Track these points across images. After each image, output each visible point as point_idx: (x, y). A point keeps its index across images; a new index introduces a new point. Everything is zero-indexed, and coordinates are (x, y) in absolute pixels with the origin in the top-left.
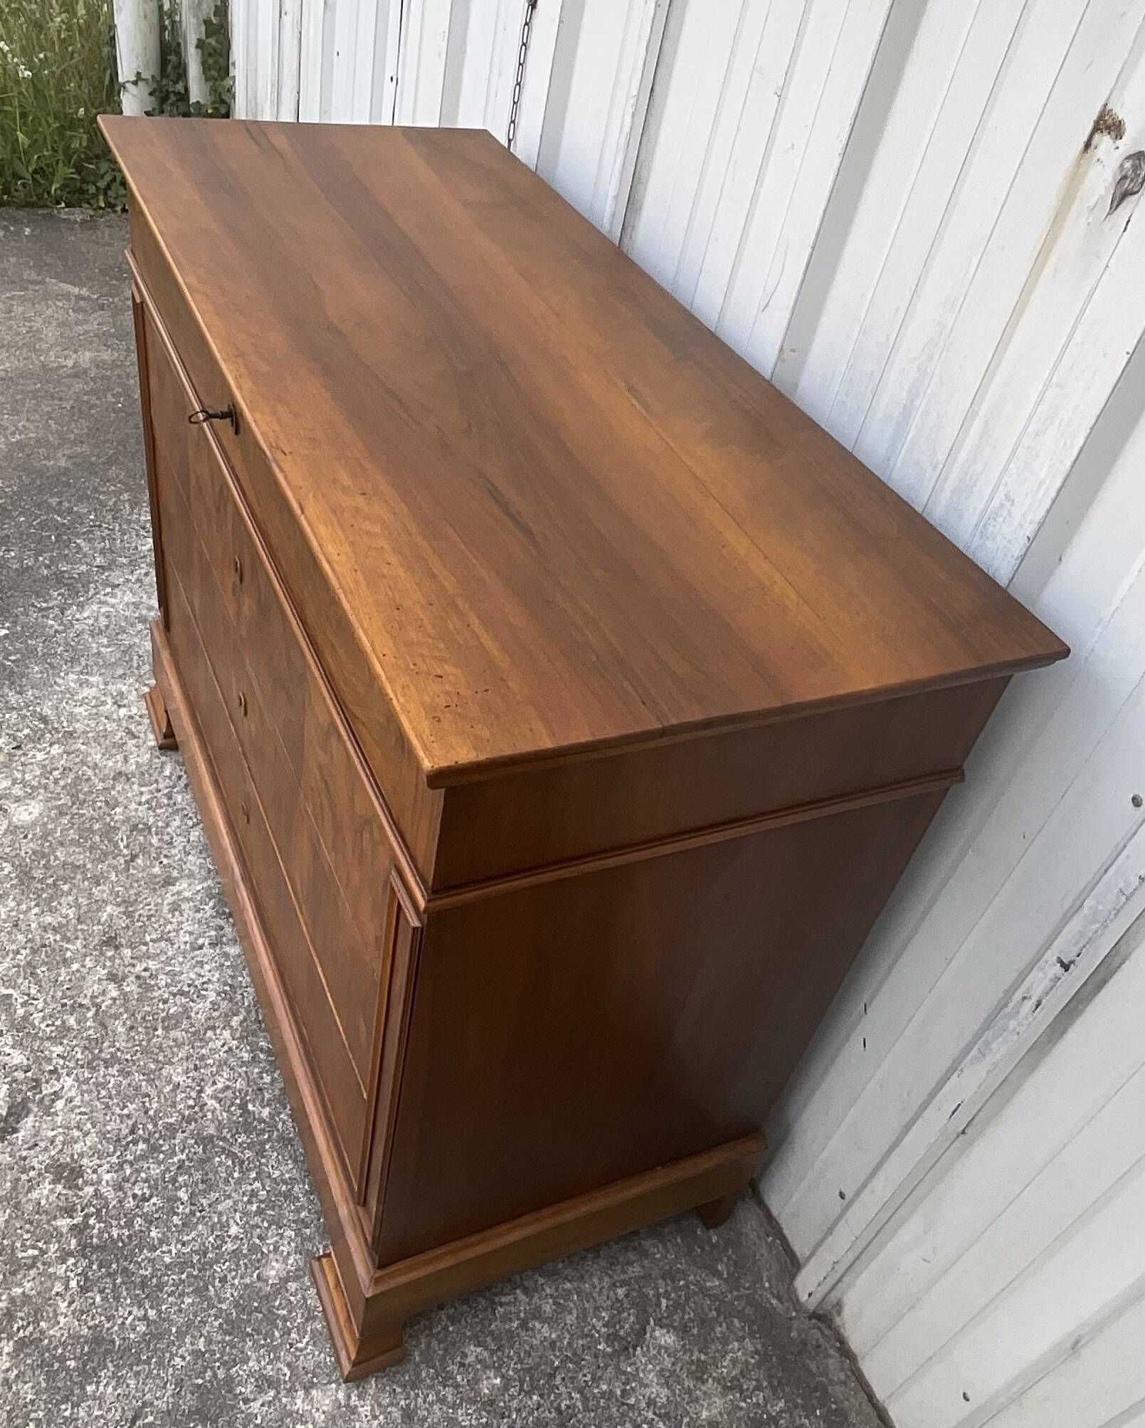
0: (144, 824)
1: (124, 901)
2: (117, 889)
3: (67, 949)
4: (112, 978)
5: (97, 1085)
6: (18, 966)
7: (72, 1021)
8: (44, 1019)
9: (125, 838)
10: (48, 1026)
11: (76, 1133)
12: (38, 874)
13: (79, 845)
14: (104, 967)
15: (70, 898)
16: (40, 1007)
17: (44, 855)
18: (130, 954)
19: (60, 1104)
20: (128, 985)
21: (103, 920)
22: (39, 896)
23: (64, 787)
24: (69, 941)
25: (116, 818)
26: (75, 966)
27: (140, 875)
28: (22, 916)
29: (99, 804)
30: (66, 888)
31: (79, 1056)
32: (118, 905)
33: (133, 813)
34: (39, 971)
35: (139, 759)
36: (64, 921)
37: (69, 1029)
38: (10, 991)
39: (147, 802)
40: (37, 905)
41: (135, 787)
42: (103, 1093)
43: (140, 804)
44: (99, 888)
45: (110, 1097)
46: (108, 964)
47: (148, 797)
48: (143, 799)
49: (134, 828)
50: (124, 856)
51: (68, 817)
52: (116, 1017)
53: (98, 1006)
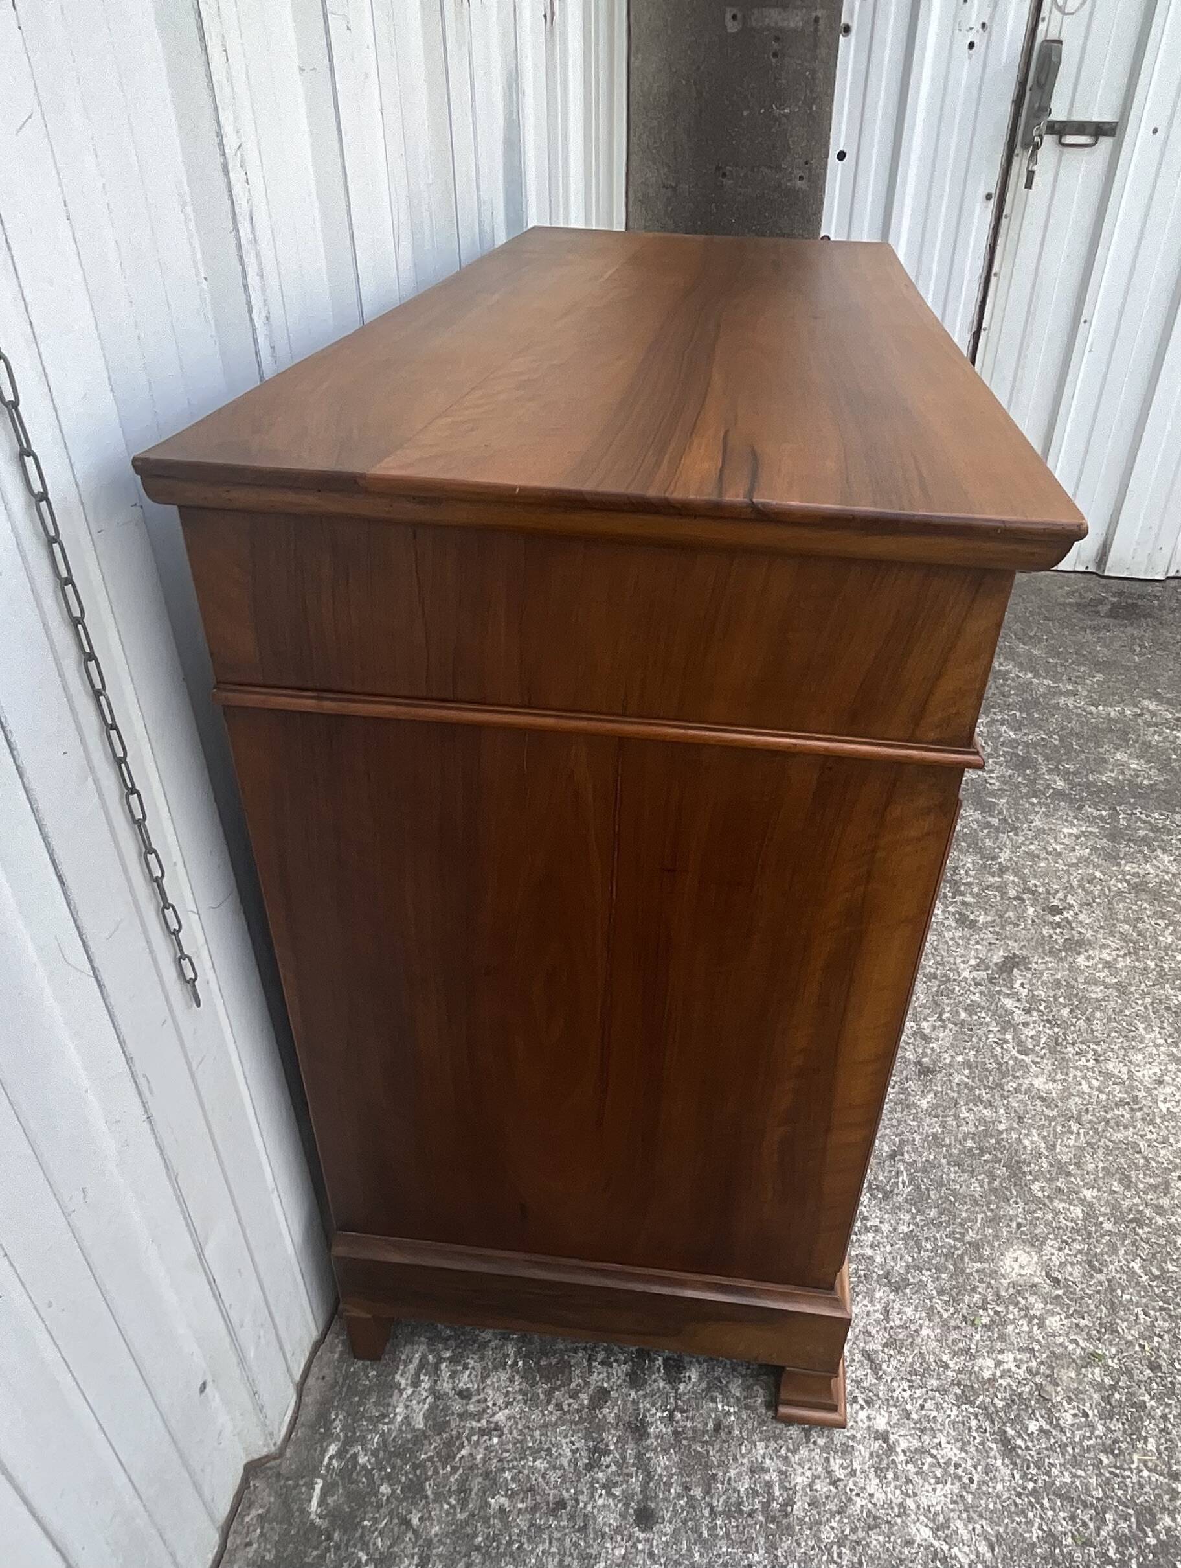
0: (875, 1197)
1: (908, 1106)
2: (915, 1123)
3: (967, 1077)
4: (926, 1039)
5: (943, 965)
6: (1015, 1077)
7: (963, 1015)
8: (988, 1024)
9: (900, 1185)
10: (984, 1018)
11: (960, 942)
12: (1001, 1171)
13: (954, 1193)
14: (933, 1049)
15: (964, 1129)
16: (991, 1035)
17: (994, 1191)
18: (908, 1053)
19: (973, 962)
20: (912, 1027)
21: (932, 1095)
22: (998, 1142)
23: (974, 1289)
24: (966, 1084)
25: (908, 1217)
26: (960, 1058)
27: (888, 1131)
28: (1015, 1125)
29: (929, 1246)
30: (969, 1143)
31: (957, 989)
32: (914, 1104)
33: (886, 1216)
34: (994, 1065)
35: (870, 1308)
36: (971, 1105)
37: (965, 1010)
38: (1021, 1057)
39: (867, 1230)
40: (1001, 1132)
41: (879, 1259)
42: (939, 959)
43: (877, 1230)
44: (935, 1130)
45: (933, 954)
46: (929, 1051)
47: (863, 1238)
48: (871, 1235)
49: (887, 1196)
50: (903, 1161)
51: (967, 1238)
52: (924, 1006)
53: (940, 1018)
